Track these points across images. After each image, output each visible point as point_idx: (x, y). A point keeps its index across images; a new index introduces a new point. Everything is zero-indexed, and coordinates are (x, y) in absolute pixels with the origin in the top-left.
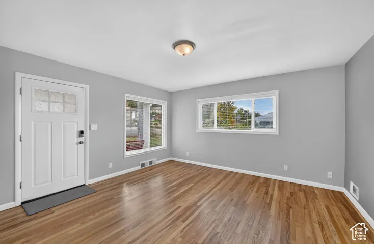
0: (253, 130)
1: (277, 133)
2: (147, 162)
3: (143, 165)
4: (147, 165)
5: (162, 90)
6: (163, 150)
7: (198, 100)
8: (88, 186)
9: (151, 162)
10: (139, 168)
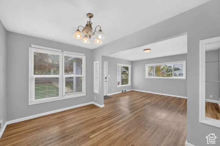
0: (174, 77)
1: (185, 79)
2: (124, 90)
3: (123, 91)
4: (124, 91)
5: (129, 61)
6: (129, 86)
7: (146, 65)
8: (108, 96)
9: (125, 90)
10: (121, 92)
